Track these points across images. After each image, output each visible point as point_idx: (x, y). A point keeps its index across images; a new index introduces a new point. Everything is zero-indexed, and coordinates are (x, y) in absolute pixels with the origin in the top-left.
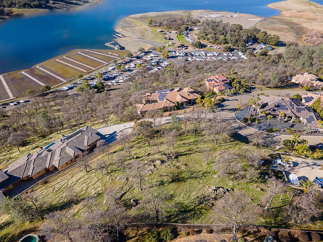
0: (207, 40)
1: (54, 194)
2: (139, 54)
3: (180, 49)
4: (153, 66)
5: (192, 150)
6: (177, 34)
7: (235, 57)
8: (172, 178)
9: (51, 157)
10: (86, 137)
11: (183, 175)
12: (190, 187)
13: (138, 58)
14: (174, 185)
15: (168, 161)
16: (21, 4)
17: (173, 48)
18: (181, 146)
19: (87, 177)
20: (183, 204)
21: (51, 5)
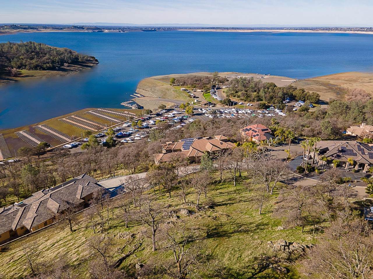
0: (237, 98)
1: (10, 265)
2: (159, 111)
3: (206, 106)
4: (176, 123)
5: (234, 199)
6: (203, 93)
7: (272, 115)
8: (207, 232)
9: (22, 214)
10: (80, 187)
11: (225, 228)
12: (240, 244)
13: (158, 115)
14: (210, 242)
15: (200, 211)
16: (32, 66)
17: (198, 106)
18: (217, 195)
19: (70, 238)
20: (230, 269)
21: (65, 68)
